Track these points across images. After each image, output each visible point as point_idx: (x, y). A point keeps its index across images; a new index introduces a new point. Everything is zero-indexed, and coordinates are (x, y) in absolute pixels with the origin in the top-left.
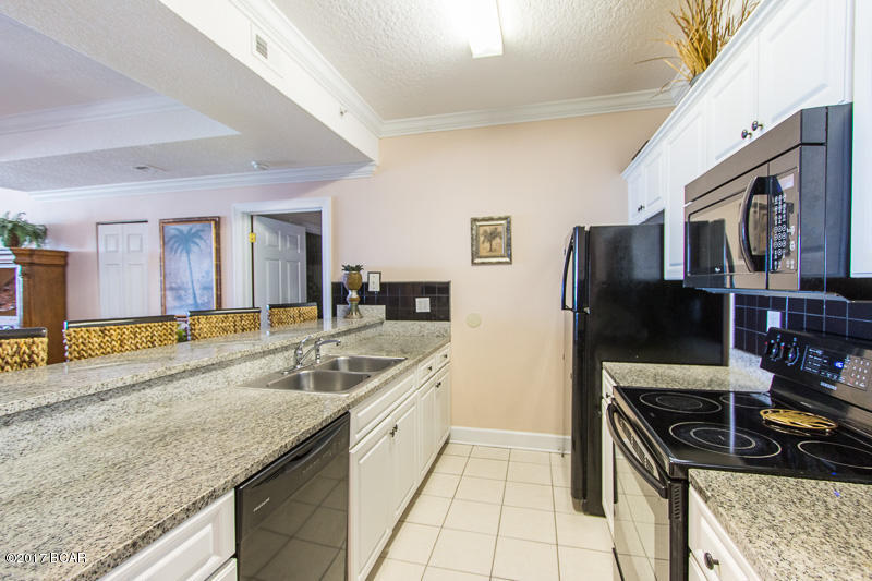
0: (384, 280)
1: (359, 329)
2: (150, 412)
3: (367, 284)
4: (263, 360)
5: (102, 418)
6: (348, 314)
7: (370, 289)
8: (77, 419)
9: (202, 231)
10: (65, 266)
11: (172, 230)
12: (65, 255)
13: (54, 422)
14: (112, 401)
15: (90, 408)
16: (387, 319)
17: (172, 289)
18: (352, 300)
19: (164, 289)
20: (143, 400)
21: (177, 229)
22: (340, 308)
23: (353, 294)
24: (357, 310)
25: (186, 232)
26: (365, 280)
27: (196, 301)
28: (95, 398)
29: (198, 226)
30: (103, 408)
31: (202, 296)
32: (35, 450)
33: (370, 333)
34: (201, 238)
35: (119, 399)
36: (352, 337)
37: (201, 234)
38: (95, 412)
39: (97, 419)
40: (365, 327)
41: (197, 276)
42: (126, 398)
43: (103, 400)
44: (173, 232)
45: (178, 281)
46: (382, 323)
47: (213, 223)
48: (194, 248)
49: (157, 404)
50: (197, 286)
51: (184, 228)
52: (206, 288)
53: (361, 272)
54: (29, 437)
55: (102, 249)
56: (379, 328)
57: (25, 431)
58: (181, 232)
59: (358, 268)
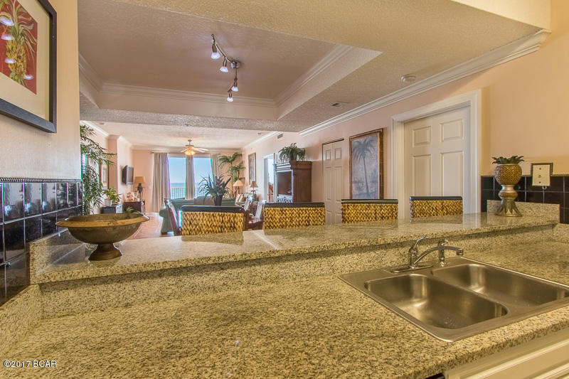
0: (556, 172)
1: (511, 231)
2: (259, 285)
3: (530, 179)
4: (373, 254)
5: (222, 282)
6: (500, 211)
7: (534, 184)
8: (204, 280)
9: (371, 141)
10: (310, 169)
11: (355, 142)
12: (310, 163)
13: (188, 279)
14: (229, 271)
15: (214, 274)
16: (561, 222)
17: (355, 182)
18: (506, 196)
19: (351, 183)
20: (253, 274)
21: (357, 142)
22: (491, 204)
23: (508, 190)
24: (513, 207)
25: (362, 143)
26: (526, 172)
27: (368, 191)
28: (217, 267)
29: (370, 137)
30: (222, 275)
31: (371, 187)
32: (176, 297)
33: (531, 236)
34: (371, 146)
35: (235, 270)
36: (500, 240)
37: (372, 143)
38: (215, 277)
39: (218, 283)
40: (523, 229)
41: (369, 173)
42: (240, 270)
43: (222, 269)
44: (356, 144)
45: (358, 177)
46: (554, 226)
47: (378, 134)
48: (368, 154)
49: (265, 279)
50: (369, 180)
51: (362, 140)
52: (374, 182)
53: (521, 164)
54: (173, 287)
55: (324, 159)
56: (548, 232)
57: (171, 283)
58: (360, 143)
59: (515, 160)
